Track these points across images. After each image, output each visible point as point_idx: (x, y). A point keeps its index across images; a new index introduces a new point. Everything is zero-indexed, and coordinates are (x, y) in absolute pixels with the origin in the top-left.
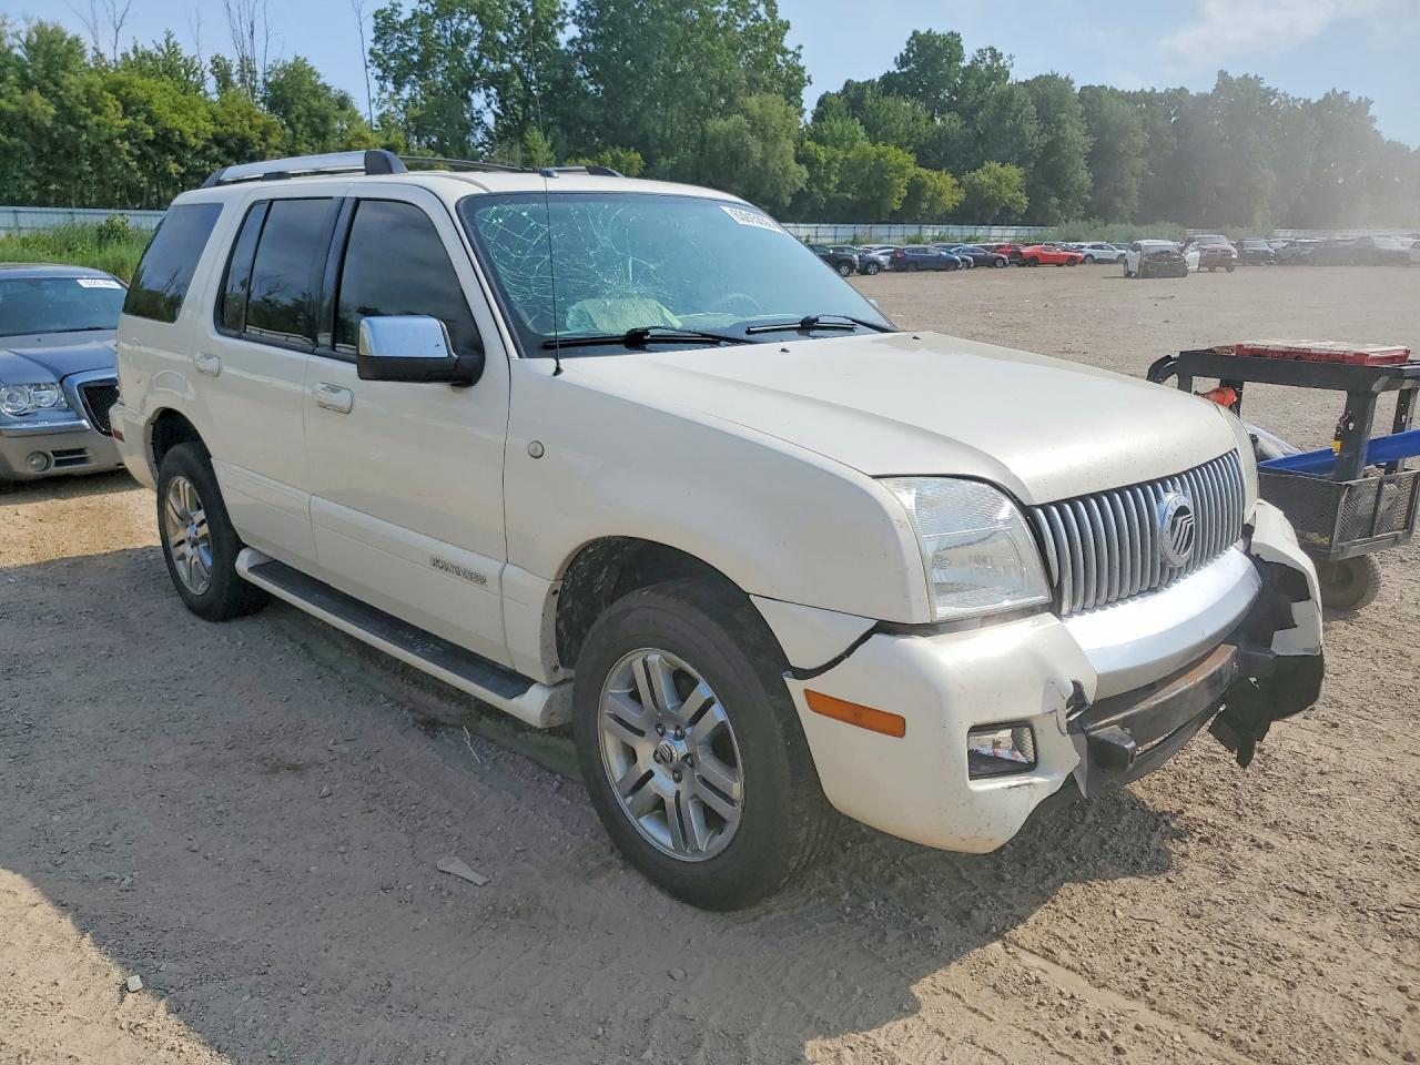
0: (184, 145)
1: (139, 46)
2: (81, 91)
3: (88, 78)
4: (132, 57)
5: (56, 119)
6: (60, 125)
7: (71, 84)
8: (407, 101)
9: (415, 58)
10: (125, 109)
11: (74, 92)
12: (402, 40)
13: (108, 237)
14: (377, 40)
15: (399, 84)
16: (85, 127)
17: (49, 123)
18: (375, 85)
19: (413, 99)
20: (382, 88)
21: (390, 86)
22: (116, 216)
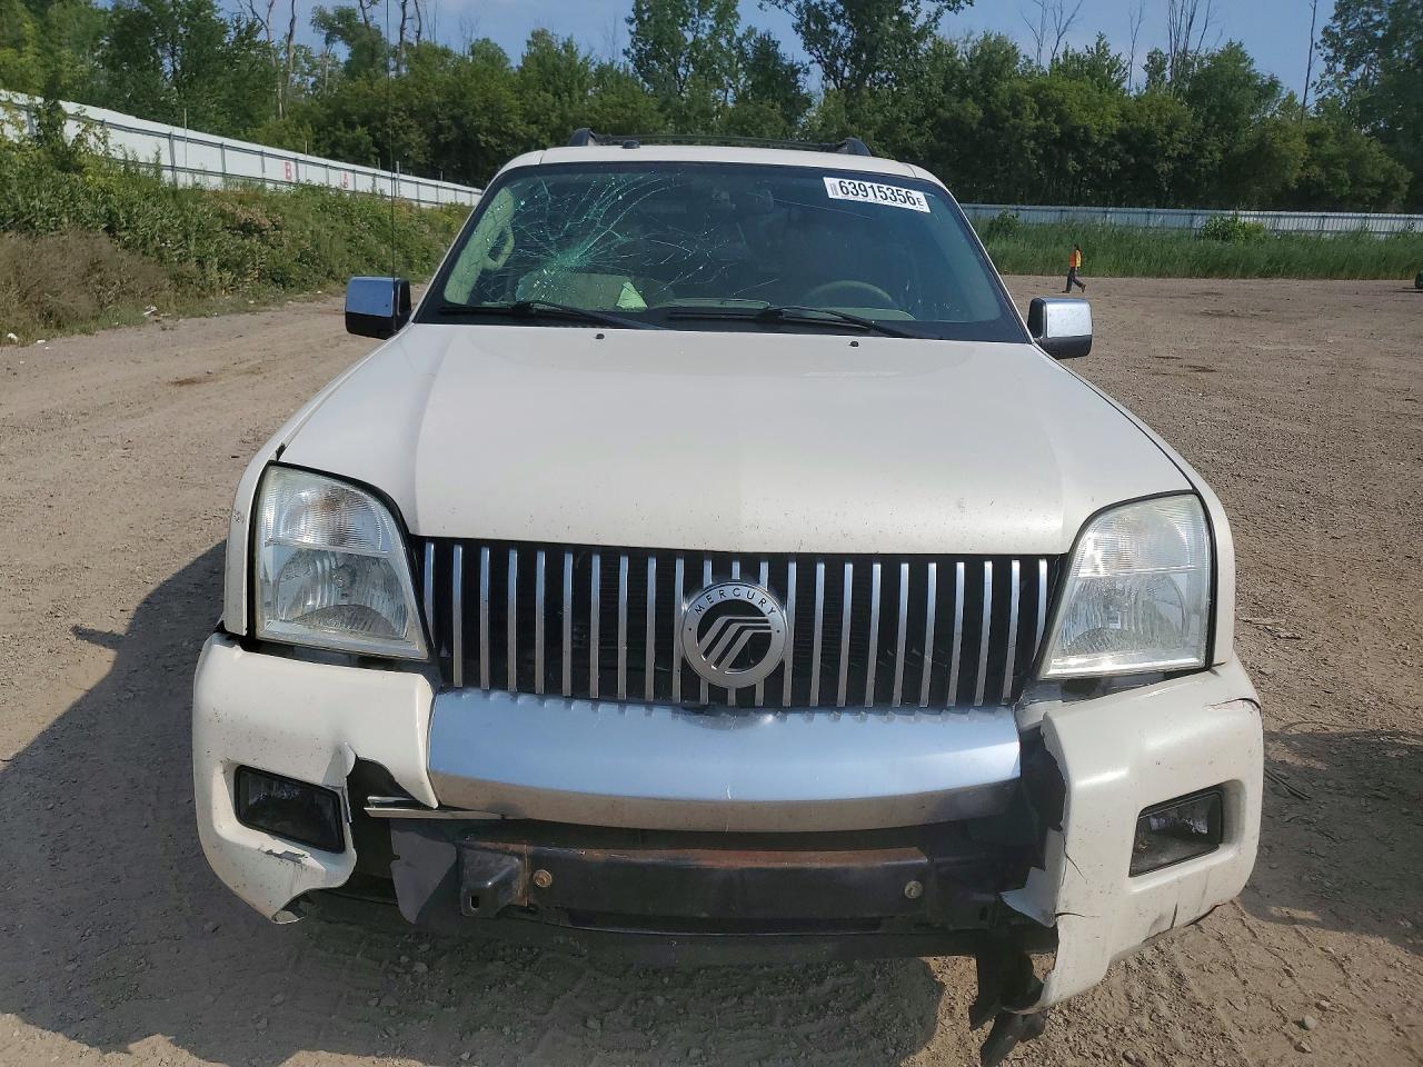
0: (1087, 142)
1: (1070, 50)
2: (1007, 96)
3: (1016, 83)
4: (1061, 60)
5: (981, 123)
6: (983, 128)
7: (1001, 90)
8: (1357, 82)
9: (1380, 33)
10: (1041, 111)
11: (1001, 97)
12: (1367, 14)
13: (998, 230)
14: (1335, 18)
15: (1351, 64)
16: (1002, 129)
17: (975, 126)
18: (1320, 66)
19: (1364, 79)
20: (1330, 71)
21: (1340, 68)
22: (1009, 210)
